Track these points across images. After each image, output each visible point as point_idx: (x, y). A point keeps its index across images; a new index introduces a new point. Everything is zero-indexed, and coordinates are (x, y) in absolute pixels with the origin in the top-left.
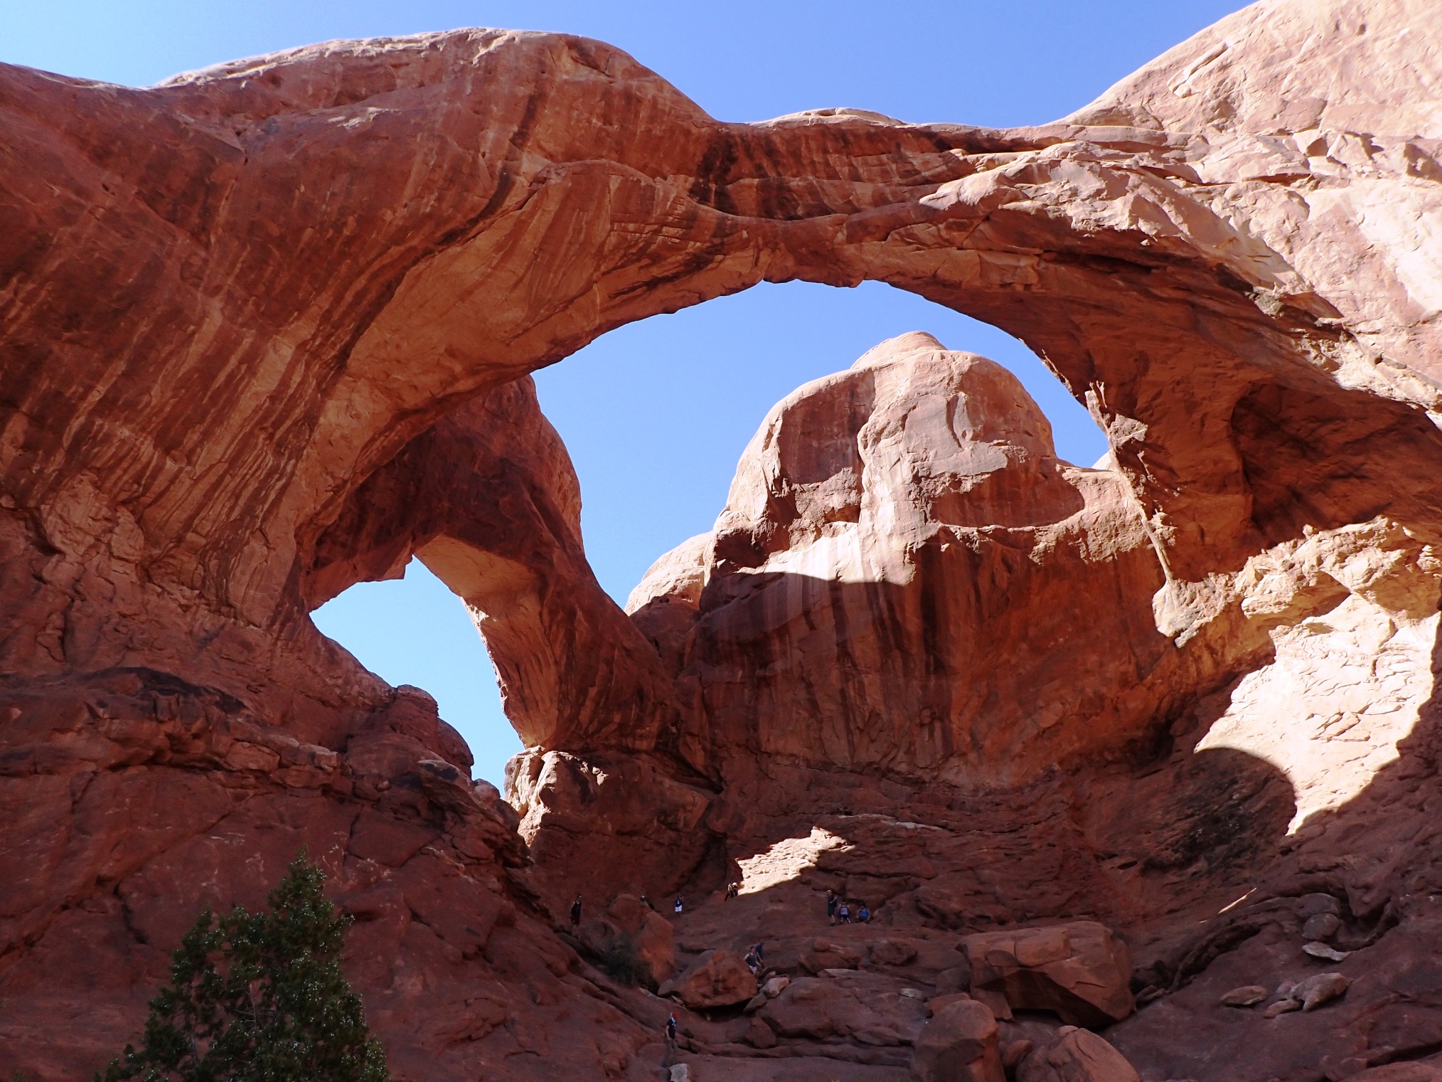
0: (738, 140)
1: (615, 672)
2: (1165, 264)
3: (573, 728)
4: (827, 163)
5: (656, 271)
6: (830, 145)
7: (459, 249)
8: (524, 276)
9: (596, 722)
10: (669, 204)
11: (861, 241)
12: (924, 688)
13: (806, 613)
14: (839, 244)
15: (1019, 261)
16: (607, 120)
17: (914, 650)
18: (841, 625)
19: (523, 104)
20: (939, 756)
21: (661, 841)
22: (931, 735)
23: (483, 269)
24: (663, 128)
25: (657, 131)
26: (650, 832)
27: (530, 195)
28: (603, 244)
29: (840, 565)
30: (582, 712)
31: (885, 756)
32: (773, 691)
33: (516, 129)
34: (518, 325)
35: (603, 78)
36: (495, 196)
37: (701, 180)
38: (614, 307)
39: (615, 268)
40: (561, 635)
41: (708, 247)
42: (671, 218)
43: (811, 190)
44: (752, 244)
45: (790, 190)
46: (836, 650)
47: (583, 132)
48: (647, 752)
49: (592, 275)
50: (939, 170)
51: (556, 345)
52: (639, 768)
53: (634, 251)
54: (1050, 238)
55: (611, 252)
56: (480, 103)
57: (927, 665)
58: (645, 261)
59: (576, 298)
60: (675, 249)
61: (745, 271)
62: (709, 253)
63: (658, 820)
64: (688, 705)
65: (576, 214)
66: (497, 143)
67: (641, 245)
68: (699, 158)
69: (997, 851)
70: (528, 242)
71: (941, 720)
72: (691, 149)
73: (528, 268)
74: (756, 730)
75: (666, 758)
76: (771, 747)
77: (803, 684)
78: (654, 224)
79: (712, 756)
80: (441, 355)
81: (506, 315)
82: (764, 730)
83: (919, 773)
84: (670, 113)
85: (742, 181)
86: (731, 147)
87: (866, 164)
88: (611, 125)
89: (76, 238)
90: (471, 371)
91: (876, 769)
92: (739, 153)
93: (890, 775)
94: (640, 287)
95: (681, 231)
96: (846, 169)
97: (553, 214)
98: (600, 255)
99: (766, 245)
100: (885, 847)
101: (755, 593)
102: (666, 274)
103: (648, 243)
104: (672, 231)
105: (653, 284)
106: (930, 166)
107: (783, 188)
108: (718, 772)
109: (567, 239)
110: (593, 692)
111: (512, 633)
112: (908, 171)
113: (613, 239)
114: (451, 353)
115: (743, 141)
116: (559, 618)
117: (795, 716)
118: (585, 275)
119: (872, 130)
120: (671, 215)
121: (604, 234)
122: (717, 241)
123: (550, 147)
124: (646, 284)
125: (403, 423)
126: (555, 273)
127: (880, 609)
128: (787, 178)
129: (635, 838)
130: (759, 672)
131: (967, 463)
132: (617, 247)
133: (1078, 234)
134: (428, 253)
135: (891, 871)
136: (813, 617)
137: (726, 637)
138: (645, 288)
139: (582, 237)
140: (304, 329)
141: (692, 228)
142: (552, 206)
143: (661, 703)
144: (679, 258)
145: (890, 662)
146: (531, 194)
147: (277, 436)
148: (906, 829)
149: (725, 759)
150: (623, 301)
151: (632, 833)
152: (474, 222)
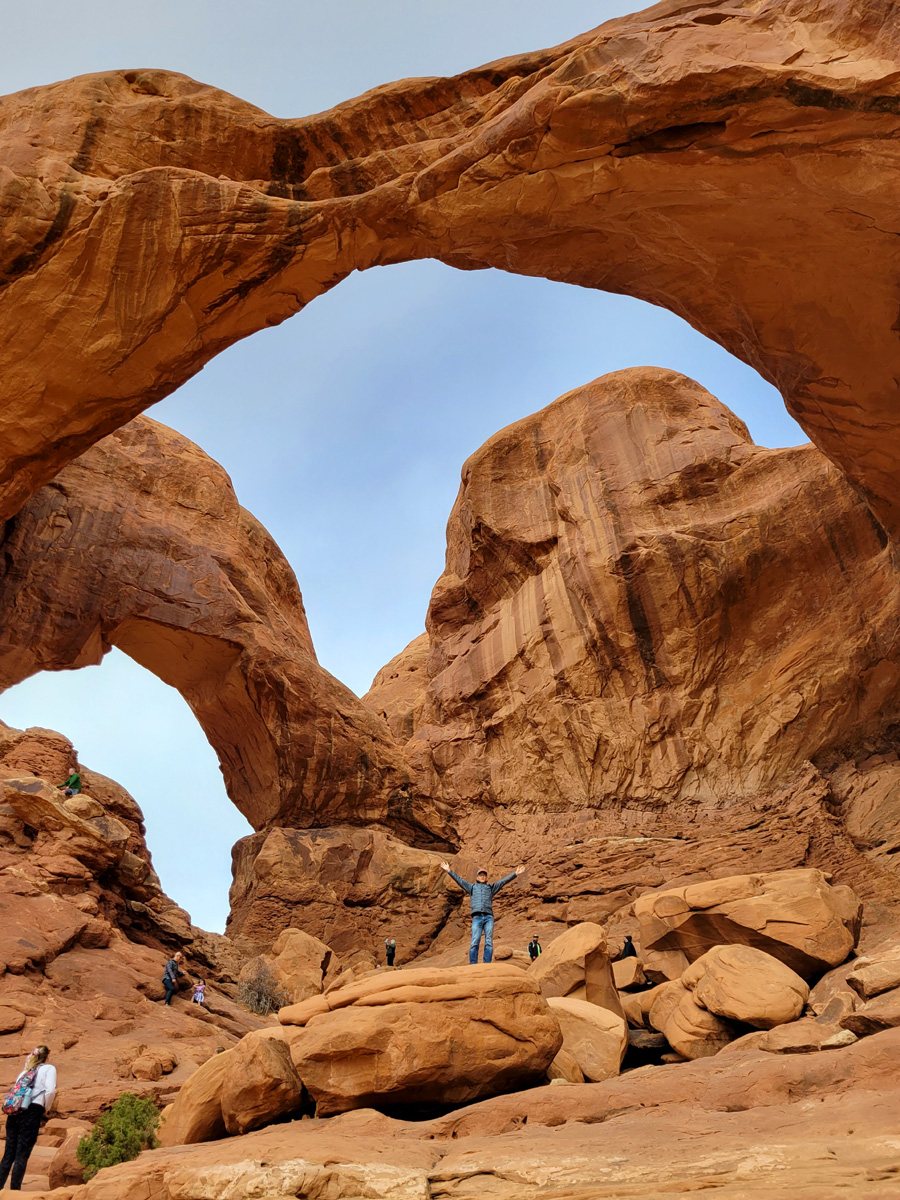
0: (304, 133)
1: (334, 740)
2: (735, 106)
3: (299, 803)
4: (394, 135)
5: (242, 274)
6: (391, 114)
7: (33, 276)
8: (108, 296)
9: (322, 794)
10: (236, 197)
11: (435, 195)
12: (648, 704)
13: (521, 654)
14: (414, 204)
15: (593, 167)
16: (168, 135)
17: (632, 667)
18: (555, 658)
19: (82, 131)
20: (674, 772)
21: (398, 909)
22: (664, 752)
23: (64, 296)
24: (227, 134)
25: (221, 139)
26: (385, 901)
27: (95, 212)
28: (179, 251)
29: (546, 598)
30: (305, 785)
31: (621, 784)
32: (502, 740)
33: (75, 154)
34: (115, 352)
35: (162, 99)
36: (58, 216)
37: (277, 182)
38: (212, 323)
39: (198, 277)
40: (272, 708)
41: (287, 238)
42: (240, 213)
43: (382, 164)
44: (330, 226)
45: (363, 170)
46: (554, 683)
47: (147, 151)
48: (378, 821)
49: (176, 287)
50: (500, 104)
51: (163, 372)
52: (371, 837)
53: (211, 254)
54: (611, 124)
55: (189, 258)
56: (37, 137)
57: (648, 678)
58: (227, 264)
59: (166, 314)
60: (251, 246)
61: (330, 257)
62: (290, 245)
63: (393, 888)
64: (417, 768)
65: (144, 224)
66: (56, 168)
67: (217, 246)
68: (270, 161)
69: (733, 848)
70: (104, 261)
71: (671, 733)
72: (260, 151)
73: (110, 289)
74: (488, 783)
75: (402, 826)
76: (505, 798)
77: (529, 726)
78: (225, 222)
79: (450, 817)
80: (43, 393)
81: (100, 342)
82: (497, 783)
83: (657, 795)
84: (230, 118)
85: (315, 172)
86: (298, 141)
87: (430, 124)
88: (174, 140)
90: (81, 412)
91: (615, 800)
92: (307, 145)
93: (629, 804)
94: (231, 295)
95: (254, 225)
96: (413, 135)
97: (121, 228)
98: (179, 265)
99: (344, 224)
100: (610, 865)
101: (473, 646)
102: (252, 276)
103: (224, 243)
104: (246, 226)
105: (243, 290)
106: (491, 104)
107: (355, 171)
108: (456, 833)
109: (142, 252)
110: (312, 762)
111: (228, 716)
112: (471, 117)
113: (188, 245)
114: (51, 391)
115: (308, 132)
116: (266, 690)
117: (525, 760)
118: (170, 286)
119: (429, 86)
120: (240, 209)
121: (177, 241)
122: (295, 229)
123: (114, 169)
124: (237, 291)
125: (22, 472)
126: (139, 291)
127: (590, 632)
128: (358, 159)
129: (368, 909)
130: (486, 724)
131: (655, 468)
132: (194, 252)
133: (635, 108)
135: (614, 885)
136: (527, 655)
137: (451, 696)
138: (237, 296)
139: (156, 247)
141: (265, 220)
142: (121, 221)
143: (390, 770)
144: (260, 255)
145: (610, 684)
146: (96, 209)
148: (635, 843)
149: (459, 817)
150: (220, 314)
151: (366, 903)
152: (41, 247)
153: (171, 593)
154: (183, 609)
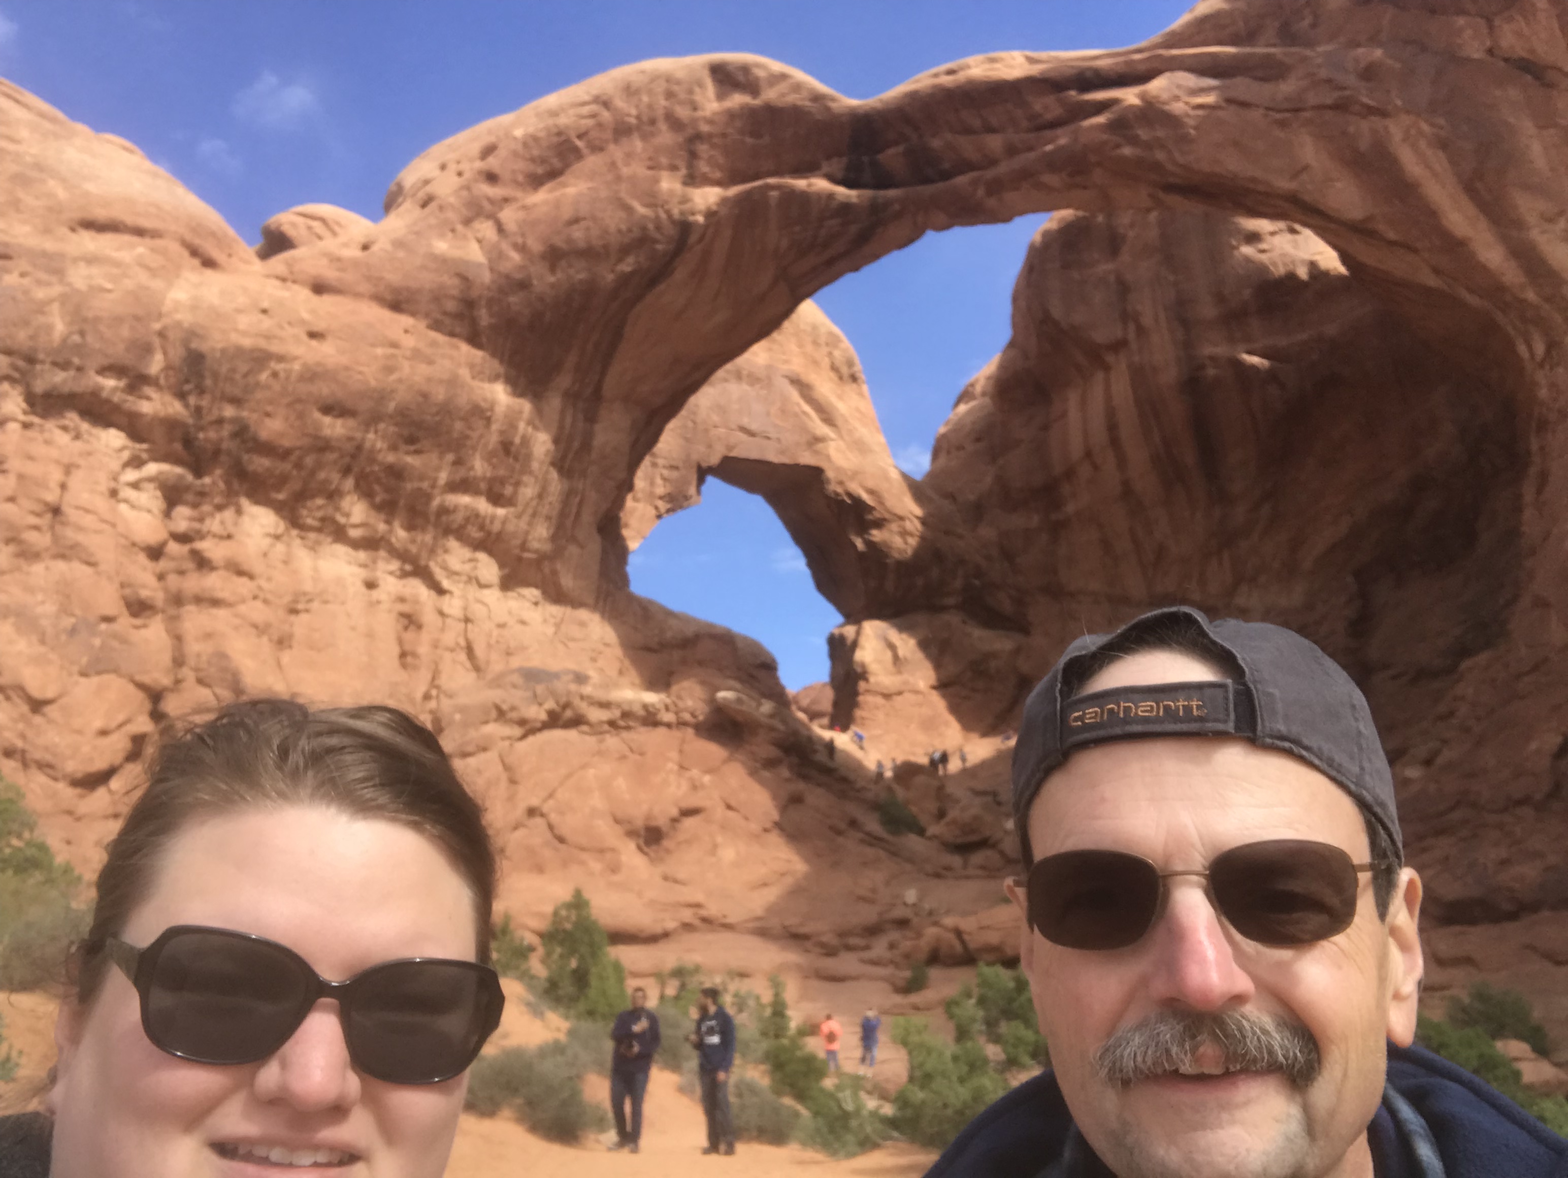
0: (876, 116)
1: (910, 541)
4: (960, 121)
5: (831, 253)
6: (958, 105)
7: (664, 286)
8: (721, 288)
10: (824, 201)
12: (1208, 517)
13: (1088, 454)
15: (1139, 192)
16: (755, 134)
17: (1195, 482)
18: (1121, 464)
19: (684, 148)
22: (1220, 563)
23: (686, 293)
24: (808, 126)
25: (803, 131)
27: (706, 229)
28: (777, 247)
32: (1070, 533)
33: (683, 170)
34: (725, 325)
35: (747, 97)
36: (678, 239)
37: (853, 157)
39: (794, 261)
40: (853, 521)
43: (951, 148)
45: (933, 151)
46: (1119, 488)
48: (954, 607)
49: (774, 272)
53: (805, 245)
55: (785, 251)
57: (1210, 495)
58: (819, 249)
59: (767, 292)
60: (838, 234)
62: (871, 229)
64: (988, 558)
65: (748, 232)
67: (810, 239)
68: (846, 142)
70: (716, 264)
72: (838, 135)
73: (721, 282)
74: (1056, 573)
75: (976, 611)
76: (1072, 587)
77: (1095, 525)
79: (1020, 603)
80: (671, 363)
81: (714, 320)
82: (1064, 575)
84: (811, 111)
86: (872, 124)
87: (995, 115)
88: (762, 138)
89: (400, 381)
94: (821, 266)
96: (979, 123)
97: (729, 237)
98: (778, 256)
101: (1040, 434)
102: (839, 252)
103: (815, 237)
107: (926, 150)
109: (747, 253)
110: (891, 563)
112: (1032, 117)
113: (784, 242)
114: (677, 361)
116: (847, 505)
118: (770, 274)
121: (775, 241)
122: (874, 217)
124: (826, 262)
126: (745, 279)
127: (1156, 446)
128: (928, 139)
130: (1054, 516)
132: (790, 246)
134: (639, 298)
136: (1094, 457)
137: (1019, 484)
139: (758, 247)
140: (564, 380)
142: (729, 233)
143: (962, 561)
144: (846, 239)
145: (1173, 495)
147: (566, 465)
149: (1029, 604)
152: (667, 265)
153: (754, 427)
154: (766, 442)
